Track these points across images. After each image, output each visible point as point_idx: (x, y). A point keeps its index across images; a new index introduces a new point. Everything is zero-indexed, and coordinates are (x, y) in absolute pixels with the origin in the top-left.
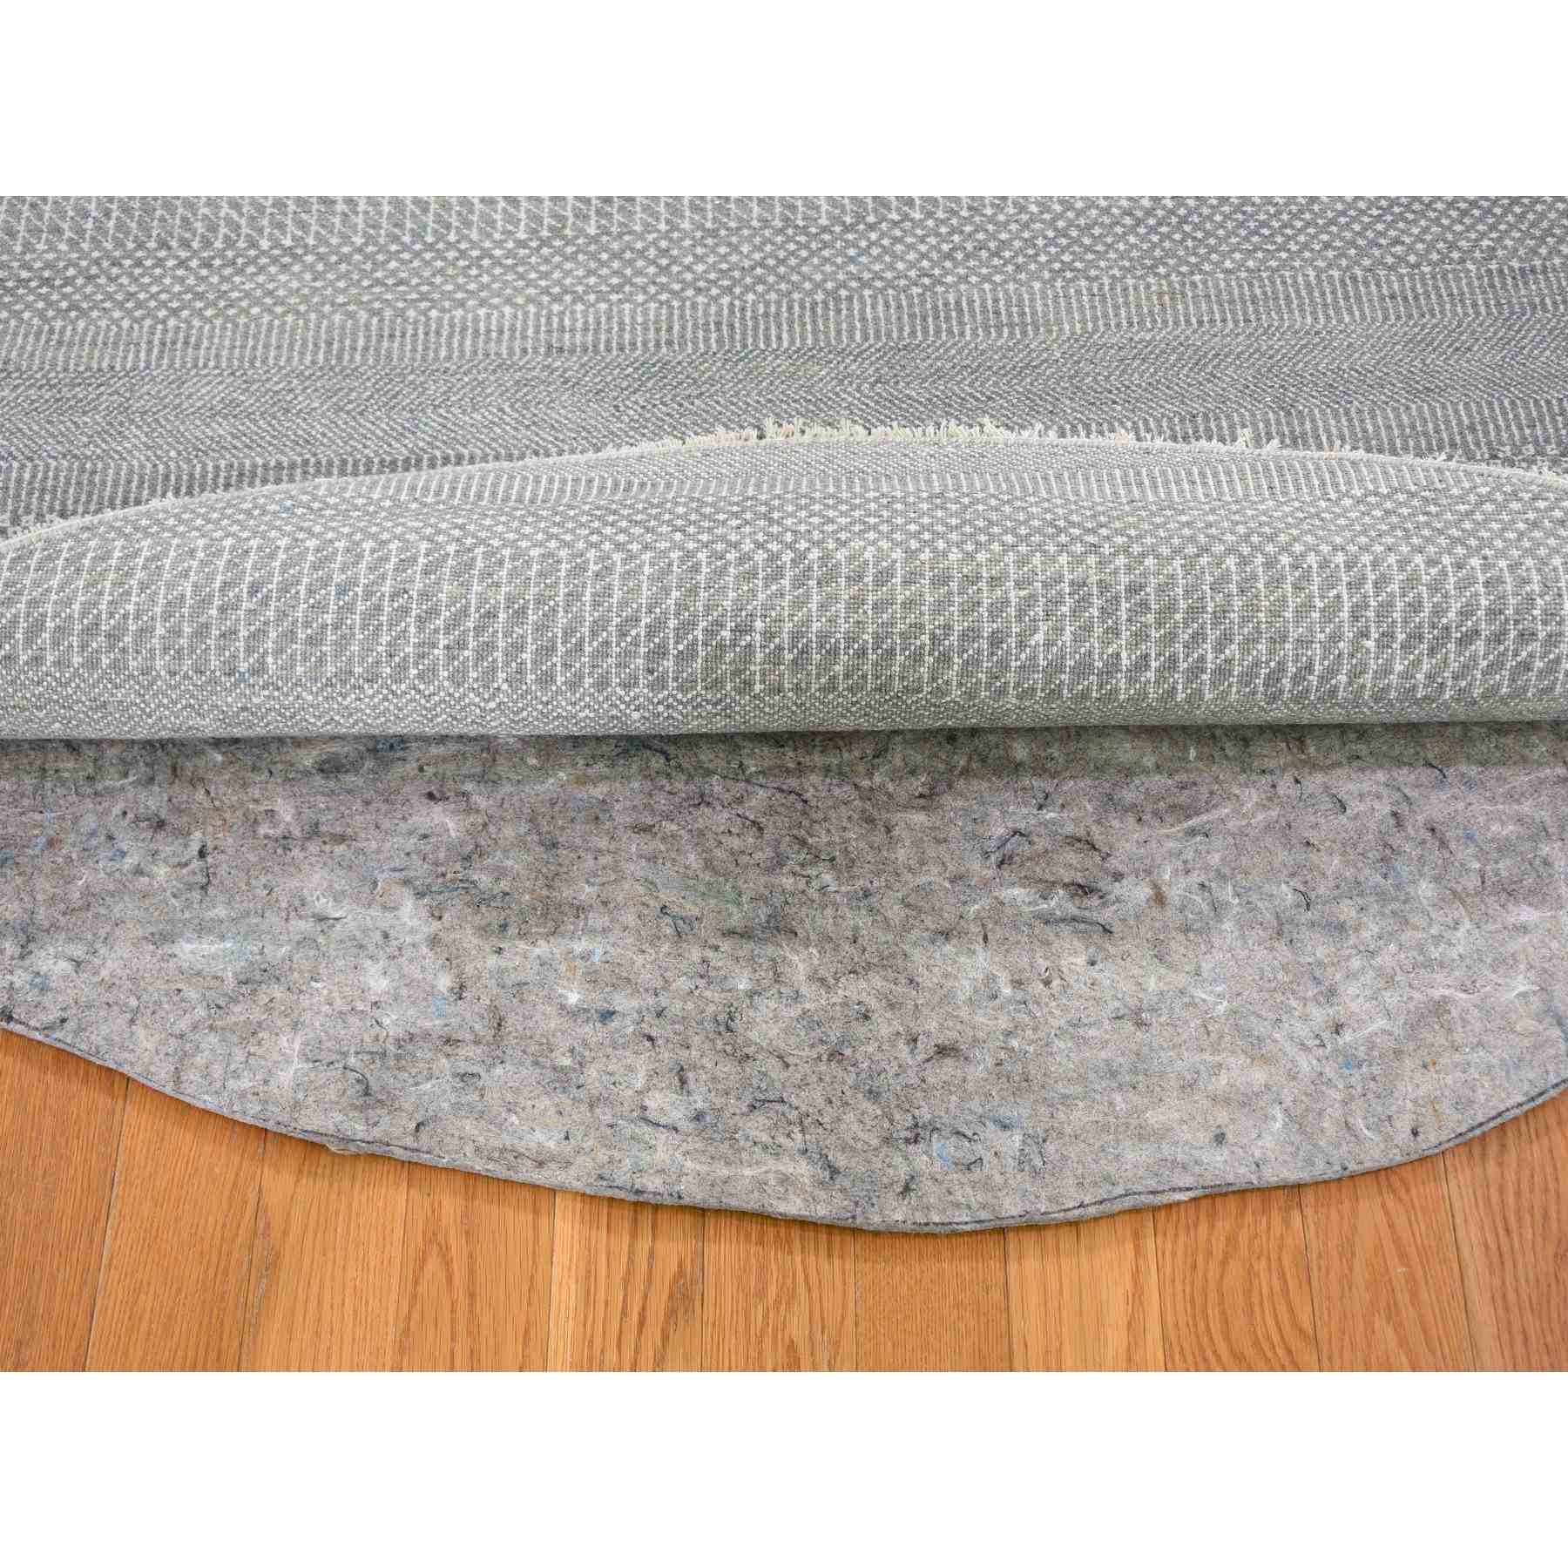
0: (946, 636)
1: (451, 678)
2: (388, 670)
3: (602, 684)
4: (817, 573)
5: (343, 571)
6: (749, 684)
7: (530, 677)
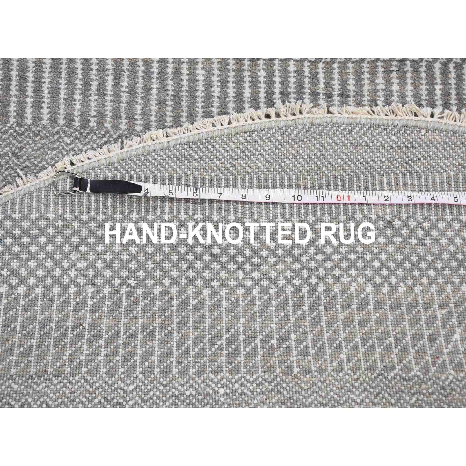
0: (404, 338)
1: (107, 373)
2: (69, 369)
3: (200, 373)
4: (323, 301)
5: (43, 312)
6: (290, 368)
7: (156, 370)
